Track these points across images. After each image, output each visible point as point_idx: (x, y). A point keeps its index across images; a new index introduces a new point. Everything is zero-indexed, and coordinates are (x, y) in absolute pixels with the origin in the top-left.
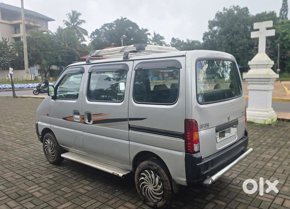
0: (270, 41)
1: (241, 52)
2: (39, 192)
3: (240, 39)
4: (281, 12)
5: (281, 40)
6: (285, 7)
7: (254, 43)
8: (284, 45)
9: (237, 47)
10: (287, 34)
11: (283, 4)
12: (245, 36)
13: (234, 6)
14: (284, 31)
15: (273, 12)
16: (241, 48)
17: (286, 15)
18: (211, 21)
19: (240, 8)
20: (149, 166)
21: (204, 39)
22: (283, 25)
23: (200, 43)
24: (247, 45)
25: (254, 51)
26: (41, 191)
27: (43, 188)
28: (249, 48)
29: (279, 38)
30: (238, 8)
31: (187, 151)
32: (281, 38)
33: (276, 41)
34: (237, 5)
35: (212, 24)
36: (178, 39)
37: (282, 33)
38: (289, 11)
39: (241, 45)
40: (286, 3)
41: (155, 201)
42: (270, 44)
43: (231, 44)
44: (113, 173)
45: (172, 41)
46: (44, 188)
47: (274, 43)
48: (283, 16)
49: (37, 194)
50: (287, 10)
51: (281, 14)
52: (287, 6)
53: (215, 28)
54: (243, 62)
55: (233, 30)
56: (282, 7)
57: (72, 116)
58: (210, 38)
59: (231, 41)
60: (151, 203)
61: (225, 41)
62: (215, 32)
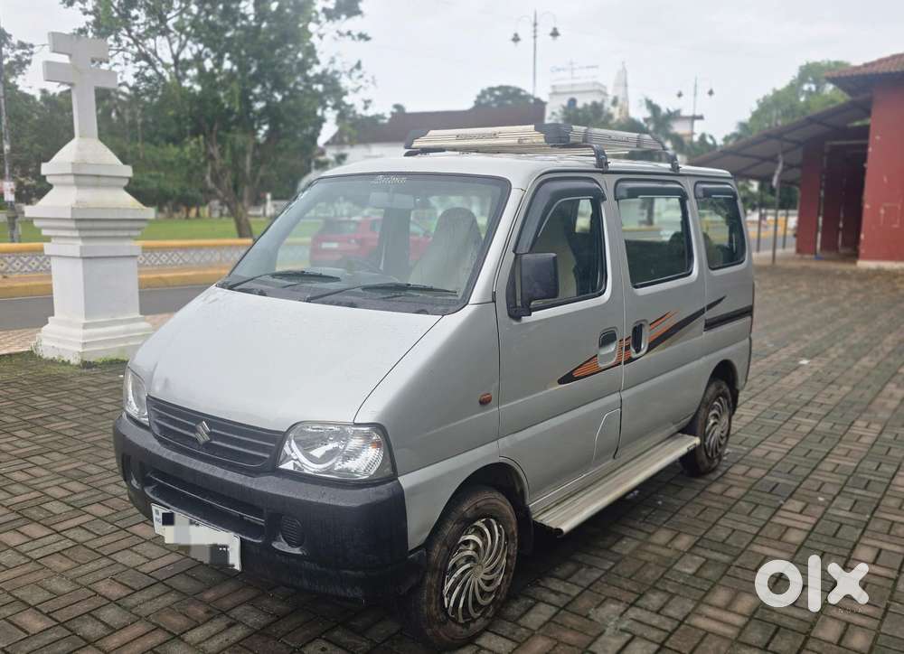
57: (596, 356)
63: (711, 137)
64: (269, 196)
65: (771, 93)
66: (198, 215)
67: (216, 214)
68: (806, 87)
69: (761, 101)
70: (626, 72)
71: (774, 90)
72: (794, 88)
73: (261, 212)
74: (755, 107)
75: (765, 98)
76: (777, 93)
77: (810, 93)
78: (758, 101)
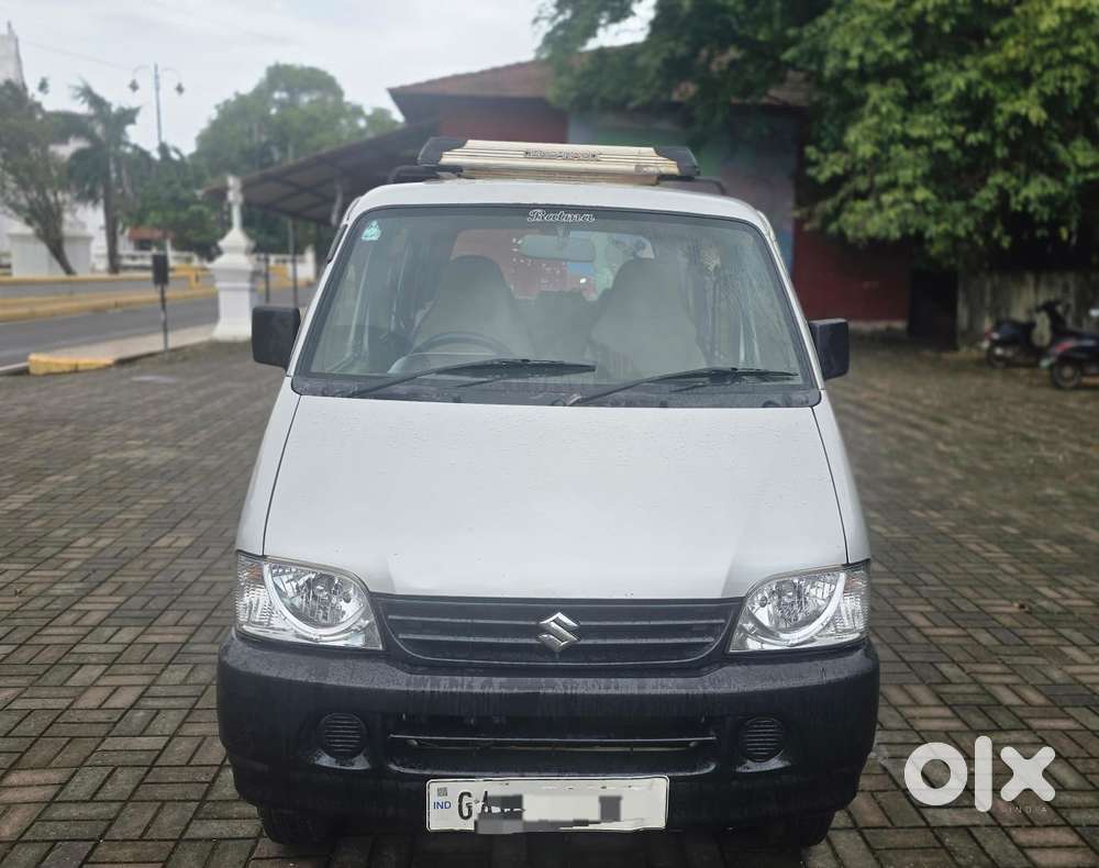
2: (914, 700)
26: (909, 702)
27: (900, 709)
46: (895, 708)
49: (922, 694)
63: (177, 151)
65: (233, 98)
68: (277, 95)
69: (221, 107)
70: (16, 40)
71: (237, 94)
72: (262, 93)
74: (214, 114)
75: (227, 103)
76: (241, 98)
77: (281, 104)
78: (217, 107)
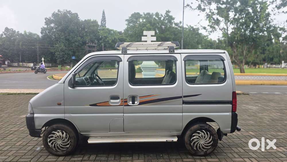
0: (97, 41)
1: (77, 47)
3: (76, 37)
4: (102, 22)
5: (104, 41)
6: (104, 18)
7: (86, 42)
8: (106, 45)
9: (73, 43)
10: (107, 37)
11: (103, 16)
12: (78, 35)
13: (67, 10)
14: (105, 35)
15: (96, 20)
16: (77, 44)
17: (105, 24)
18: (48, 19)
19: (72, 12)
20: (201, 128)
21: (42, 33)
22: (104, 31)
23: (38, 36)
24: (81, 42)
25: (87, 47)
28: (82, 44)
29: (102, 40)
30: (71, 12)
31: (232, 111)
32: (104, 39)
33: (100, 41)
34: (69, 10)
35: (48, 22)
36: (13, 29)
37: (104, 36)
38: (106, 21)
39: (76, 41)
40: (105, 16)
41: (205, 150)
42: (97, 43)
43: (68, 40)
44: (166, 140)
45: (5, 31)
47: (99, 42)
48: (103, 25)
50: (105, 21)
51: (101, 23)
52: (105, 18)
53: (52, 25)
54: (78, 55)
55: (69, 29)
56: (102, 18)
57: (108, 101)
58: (47, 33)
59: (68, 37)
60: (201, 153)
61: (64, 37)
62: (52, 28)
64: (283, 62)
66: (259, 67)
67: (265, 67)
73: (280, 66)
